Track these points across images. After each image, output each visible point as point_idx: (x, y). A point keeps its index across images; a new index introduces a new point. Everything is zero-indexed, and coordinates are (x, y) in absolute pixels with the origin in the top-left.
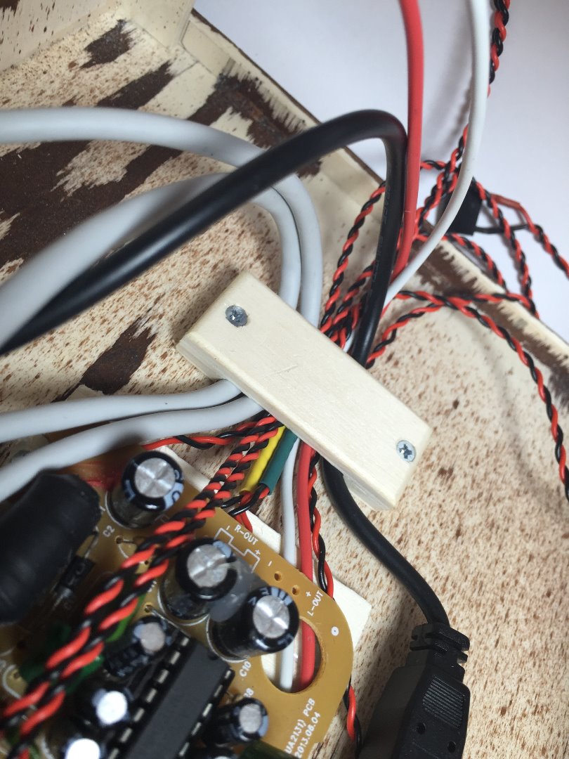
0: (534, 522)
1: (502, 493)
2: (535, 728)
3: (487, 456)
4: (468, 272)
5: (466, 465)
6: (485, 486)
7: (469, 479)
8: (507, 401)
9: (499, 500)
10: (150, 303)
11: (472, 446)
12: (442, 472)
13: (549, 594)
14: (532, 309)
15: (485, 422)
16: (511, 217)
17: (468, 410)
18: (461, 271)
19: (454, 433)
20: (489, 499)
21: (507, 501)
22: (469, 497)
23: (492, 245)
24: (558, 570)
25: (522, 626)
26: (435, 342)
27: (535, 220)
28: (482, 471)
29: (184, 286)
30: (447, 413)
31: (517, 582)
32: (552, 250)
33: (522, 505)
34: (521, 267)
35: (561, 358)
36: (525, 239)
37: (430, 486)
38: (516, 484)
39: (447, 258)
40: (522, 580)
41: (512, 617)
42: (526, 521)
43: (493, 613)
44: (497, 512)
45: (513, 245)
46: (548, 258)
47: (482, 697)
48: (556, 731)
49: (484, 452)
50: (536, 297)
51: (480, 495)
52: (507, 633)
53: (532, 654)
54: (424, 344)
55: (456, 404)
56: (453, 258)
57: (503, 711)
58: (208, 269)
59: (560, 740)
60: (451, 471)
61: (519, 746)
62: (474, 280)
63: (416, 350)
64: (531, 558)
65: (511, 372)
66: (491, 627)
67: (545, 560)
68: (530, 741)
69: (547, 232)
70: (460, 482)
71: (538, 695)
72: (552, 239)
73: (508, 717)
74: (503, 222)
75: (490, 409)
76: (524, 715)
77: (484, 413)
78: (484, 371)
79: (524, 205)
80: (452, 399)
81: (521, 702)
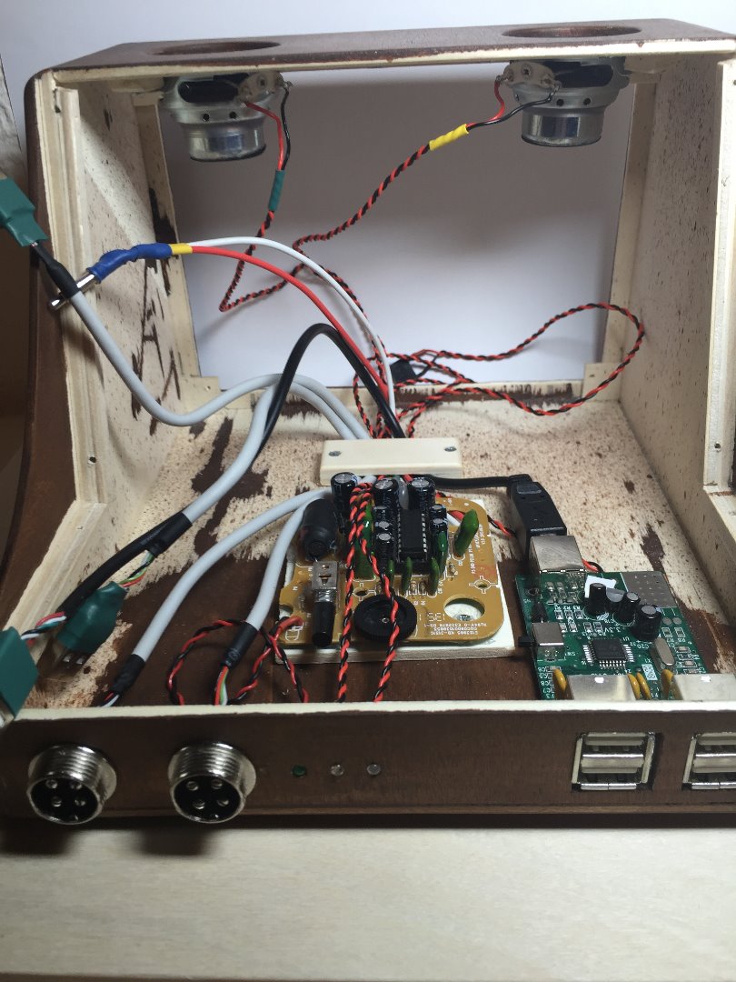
0: (546, 447)
1: (520, 447)
2: (608, 501)
3: (500, 441)
4: (427, 390)
5: (492, 449)
6: (509, 450)
7: (498, 452)
8: (494, 421)
9: (520, 450)
10: (297, 481)
11: (490, 442)
12: (482, 457)
13: (575, 463)
14: (471, 381)
15: (488, 432)
16: (428, 358)
17: (476, 434)
18: (424, 392)
19: (477, 443)
20: (515, 452)
21: (525, 449)
22: (503, 456)
23: (430, 375)
24: (573, 453)
25: (570, 477)
26: (438, 424)
27: (439, 350)
28: (503, 447)
29: (305, 470)
30: (466, 440)
31: (554, 468)
32: (459, 356)
33: (534, 446)
34: (453, 374)
35: (503, 389)
36: (442, 361)
37: (481, 463)
38: (525, 441)
39: (413, 392)
40: (557, 466)
41: (561, 478)
42: (541, 449)
43: (550, 481)
44: (523, 454)
45: (440, 368)
46: (460, 361)
47: (569, 506)
48: (621, 498)
49: (498, 441)
50: (467, 376)
51: (509, 453)
52: (564, 483)
53: (584, 483)
54: (433, 426)
55: (468, 435)
56: (415, 390)
57: (585, 504)
58: (310, 460)
59: (626, 499)
60: (486, 454)
61: (604, 509)
62: (433, 390)
63: (430, 431)
64: (555, 458)
65: (487, 411)
66: (553, 485)
67: (563, 454)
68: (609, 505)
69: (448, 350)
70: (494, 456)
71: (600, 492)
72: (454, 351)
73: (589, 505)
74: (425, 362)
75: (487, 427)
76: (597, 500)
77: (486, 430)
78: (473, 418)
79: (427, 348)
80: (464, 435)
81: (592, 498)
